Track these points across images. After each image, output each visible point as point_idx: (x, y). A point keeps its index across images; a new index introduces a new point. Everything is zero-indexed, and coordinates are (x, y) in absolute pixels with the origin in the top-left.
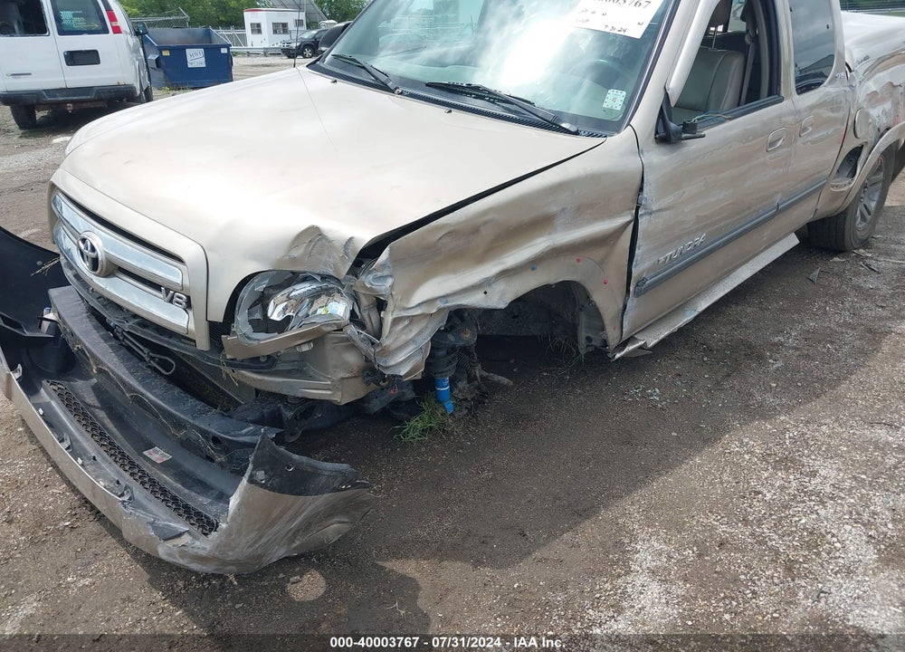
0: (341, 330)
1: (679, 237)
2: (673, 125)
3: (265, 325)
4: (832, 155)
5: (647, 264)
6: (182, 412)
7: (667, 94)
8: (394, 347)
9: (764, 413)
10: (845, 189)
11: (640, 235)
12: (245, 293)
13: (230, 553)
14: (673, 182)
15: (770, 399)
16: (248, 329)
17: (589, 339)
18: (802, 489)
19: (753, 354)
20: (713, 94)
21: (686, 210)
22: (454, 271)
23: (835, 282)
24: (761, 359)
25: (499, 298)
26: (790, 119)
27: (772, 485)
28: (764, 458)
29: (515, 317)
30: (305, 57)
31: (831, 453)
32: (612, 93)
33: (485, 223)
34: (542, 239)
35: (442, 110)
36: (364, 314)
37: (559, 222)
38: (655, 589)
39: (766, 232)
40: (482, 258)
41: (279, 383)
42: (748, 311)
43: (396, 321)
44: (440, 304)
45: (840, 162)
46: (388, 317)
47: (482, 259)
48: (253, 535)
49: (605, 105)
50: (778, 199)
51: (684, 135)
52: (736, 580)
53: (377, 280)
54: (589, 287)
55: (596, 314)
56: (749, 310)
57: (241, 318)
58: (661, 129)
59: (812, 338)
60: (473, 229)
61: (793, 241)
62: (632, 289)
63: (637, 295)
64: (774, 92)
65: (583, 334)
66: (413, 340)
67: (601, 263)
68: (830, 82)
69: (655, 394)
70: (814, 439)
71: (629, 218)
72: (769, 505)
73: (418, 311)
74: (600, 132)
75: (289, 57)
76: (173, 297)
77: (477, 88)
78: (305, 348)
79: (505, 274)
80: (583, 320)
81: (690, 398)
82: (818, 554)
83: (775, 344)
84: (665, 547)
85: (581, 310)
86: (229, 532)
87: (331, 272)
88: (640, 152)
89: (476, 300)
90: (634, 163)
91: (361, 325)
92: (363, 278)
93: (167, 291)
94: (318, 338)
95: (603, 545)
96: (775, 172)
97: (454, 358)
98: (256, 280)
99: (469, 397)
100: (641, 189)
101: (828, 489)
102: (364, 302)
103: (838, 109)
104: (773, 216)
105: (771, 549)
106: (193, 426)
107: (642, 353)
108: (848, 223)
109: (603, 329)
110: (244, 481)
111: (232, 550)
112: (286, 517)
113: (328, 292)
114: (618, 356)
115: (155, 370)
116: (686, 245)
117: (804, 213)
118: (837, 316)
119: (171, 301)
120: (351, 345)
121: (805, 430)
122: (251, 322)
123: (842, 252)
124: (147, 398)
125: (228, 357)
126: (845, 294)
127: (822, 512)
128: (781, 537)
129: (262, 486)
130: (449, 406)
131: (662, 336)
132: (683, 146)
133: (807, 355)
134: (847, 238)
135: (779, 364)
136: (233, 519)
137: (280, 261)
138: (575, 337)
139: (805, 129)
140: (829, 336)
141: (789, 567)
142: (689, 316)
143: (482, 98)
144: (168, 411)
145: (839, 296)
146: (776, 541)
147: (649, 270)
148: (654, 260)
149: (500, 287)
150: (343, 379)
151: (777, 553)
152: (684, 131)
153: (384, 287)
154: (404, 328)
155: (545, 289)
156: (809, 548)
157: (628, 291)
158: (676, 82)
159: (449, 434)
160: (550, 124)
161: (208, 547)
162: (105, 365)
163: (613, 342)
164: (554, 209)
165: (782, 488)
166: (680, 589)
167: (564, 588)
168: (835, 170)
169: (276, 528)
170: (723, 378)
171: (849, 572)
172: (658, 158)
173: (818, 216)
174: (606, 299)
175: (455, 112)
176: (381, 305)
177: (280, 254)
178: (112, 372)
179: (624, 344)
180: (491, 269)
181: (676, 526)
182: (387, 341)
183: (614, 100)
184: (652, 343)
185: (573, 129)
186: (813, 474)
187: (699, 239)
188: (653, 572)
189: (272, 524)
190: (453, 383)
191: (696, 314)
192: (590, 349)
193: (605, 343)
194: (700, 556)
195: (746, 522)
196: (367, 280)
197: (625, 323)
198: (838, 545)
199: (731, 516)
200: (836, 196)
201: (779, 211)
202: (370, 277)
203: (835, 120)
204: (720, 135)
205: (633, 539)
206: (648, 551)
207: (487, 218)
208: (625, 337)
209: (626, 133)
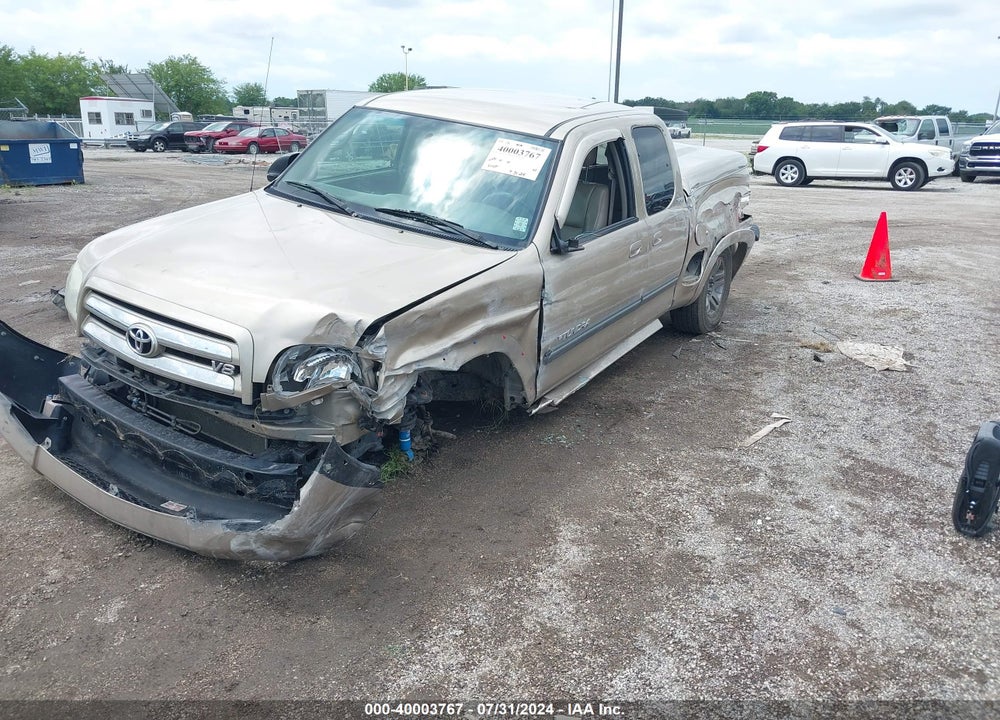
0: (345, 388)
1: (572, 321)
2: (561, 242)
3: (291, 385)
4: (680, 258)
5: (551, 340)
6: (217, 458)
7: (556, 220)
8: (385, 397)
9: (641, 446)
10: (694, 284)
11: (544, 319)
12: (281, 362)
13: (296, 532)
14: (564, 282)
15: (645, 438)
16: (279, 388)
17: (512, 399)
18: (669, 490)
19: (633, 409)
20: (588, 215)
21: (575, 302)
22: (423, 344)
23: (693, 357)
24: (638, 412)
25: (453, 363)
26: (645, 234)
27: (647, 489)
28: (642, 473)
29: (454, 386)
30: (156, 151)
31: (686, 467)
32: (518, 220)
33: (444, 310)
34: (480, 322)
35: (396, 231)
36: (365, 374)
37: (491, 309)
38: (575, 549)
39: (635, 319)
40: (441, 334)
41: (294, 432)
42: (626, 380)
43: (387, 378)
44: (415, 367)
45: (687, 264)
46: (382, 375)
47: (440, 336)
48: (314, 515)
49: (514, 228)
50: (641, 292)
51: (570, 249)
52: (626, 540)
53: (377, 349)
54: (511, 357)
55: (518, 378)
56: (628, 380)
57: (277, 380)
58: (554, 245)
59: (676, 397)
60: (435, 314)
61: (657, 325)
62: (541, 358)
63: (546, 363)
64: (632, 215)
65: (508, 395)
66: (396, 394)
67: (519, 340)
68: (674, 204)
69: (563, 439)
70: (676, 459)
71: (536, 307)
72: (646, 499)
73: (401, 372)
74: (513, 248)
75: (137, 151)
76: (222, 367)
77: (419, 214)
78: (318, 402)
79: (457, 346)
80: (508, 384)
81: (588, 440)
82: (678, 523)
83: (647, 402)
84: (579, 527)
85: (506, 375)
86: (299, 514)
87: (343, 344)
88: (541, 261)
89: (439, 364)
90: (537, 269)
91: (361, 383)
92: (366, 348)
93: (217, 363)
94: (327, 394)
95: (537, 530)
96: (637, 272)
97: (413, 416)
98: (288, 352)
99: (424, 448)
100: (543, 287)
101: (685, 487)
102: (366, 365)
103: (681, 225)
104: (640, 305)
105: (648, 522)
106: (227, 468)
107: (551, 409)
108: (700, 311)
109: (523, 389)
110: (316, 474)
111: (298, 529)
112: (337, 502)
113: (336, 359)
114: (534, 411)
115: (181, 431)
116: (576, 327)
117: (665, 304)
118: (693, 381)
119: (220, 371)
120: (352, 398)
121: (670, 455)
122: (282, 383)
123: (698, 334)
124: (183, 451)
125: (264, 410)
126: (701, 365)
127: (680, 500)
128: (654, 516)
129: (328, 476)
130: (411, 454)
131: (564, 397)
132: (571, 256)
133: (671, 408)
134: (701, 323)
135: (652, 415)
136: (305, 502)
137: (307, 338)
138: (502, 399)
139: (656, 240)
140: (688, 395)
141: (659, 531)
142: (582, 382)
143: (422, 221)
144: (204, 458)
145: (697, 367)
146: (651, 518)
147: (553, 344)
148: (555, 338)
149: (453, 355)
150: (343, 425)
151: (652, 524)
152: (570, 245)
153: (382, 353)
154: (392, 384)
155: (481, 359)
156: (672, 519)
157: (539, 360)
158: (562, 212)
159: (413, 475)
160: (478, 241)
161: (281, 528)
162: (137, 431)
163: (531, 400)
164: (487, 300)
165: (655, 489)
166: (590, 548)
167: (514, 554)
168: (685, 269)
169: (328, 511)
170: (611, 426)
171: (696, 530)
172: (554, 265)
173: (676, 305)
174: (524, 367)
175: (406, 233)
176: (377, 366)
177: (307, 333)
178: (145, 435)
179: (537, 403)
180: (447, 342)
181: (584, 515)
182: (381, 393)
183: (520, 224)
184: (557, 402)
185: (494, 245)
186: (675, 480)
187: (586, 322)
188: (573, 541)
189: (328, 507)
190: (412, 436)
191: (588, 380)
192: (514, 407)
193: (525, 400)
194: (602, 530)
195: (631, 510)
196: (370, 349)
197: (538, 385)
198: (690, 517)
199: (623, 507)
200: (687, 290)
201: (643, 302)
202: (372, 347)
203: (680, 233)
204: (594, 247)
205: (557, 524)
206: (567, 531)
207: (443, 307)
208: (538, 396)
209: (531, 247)
